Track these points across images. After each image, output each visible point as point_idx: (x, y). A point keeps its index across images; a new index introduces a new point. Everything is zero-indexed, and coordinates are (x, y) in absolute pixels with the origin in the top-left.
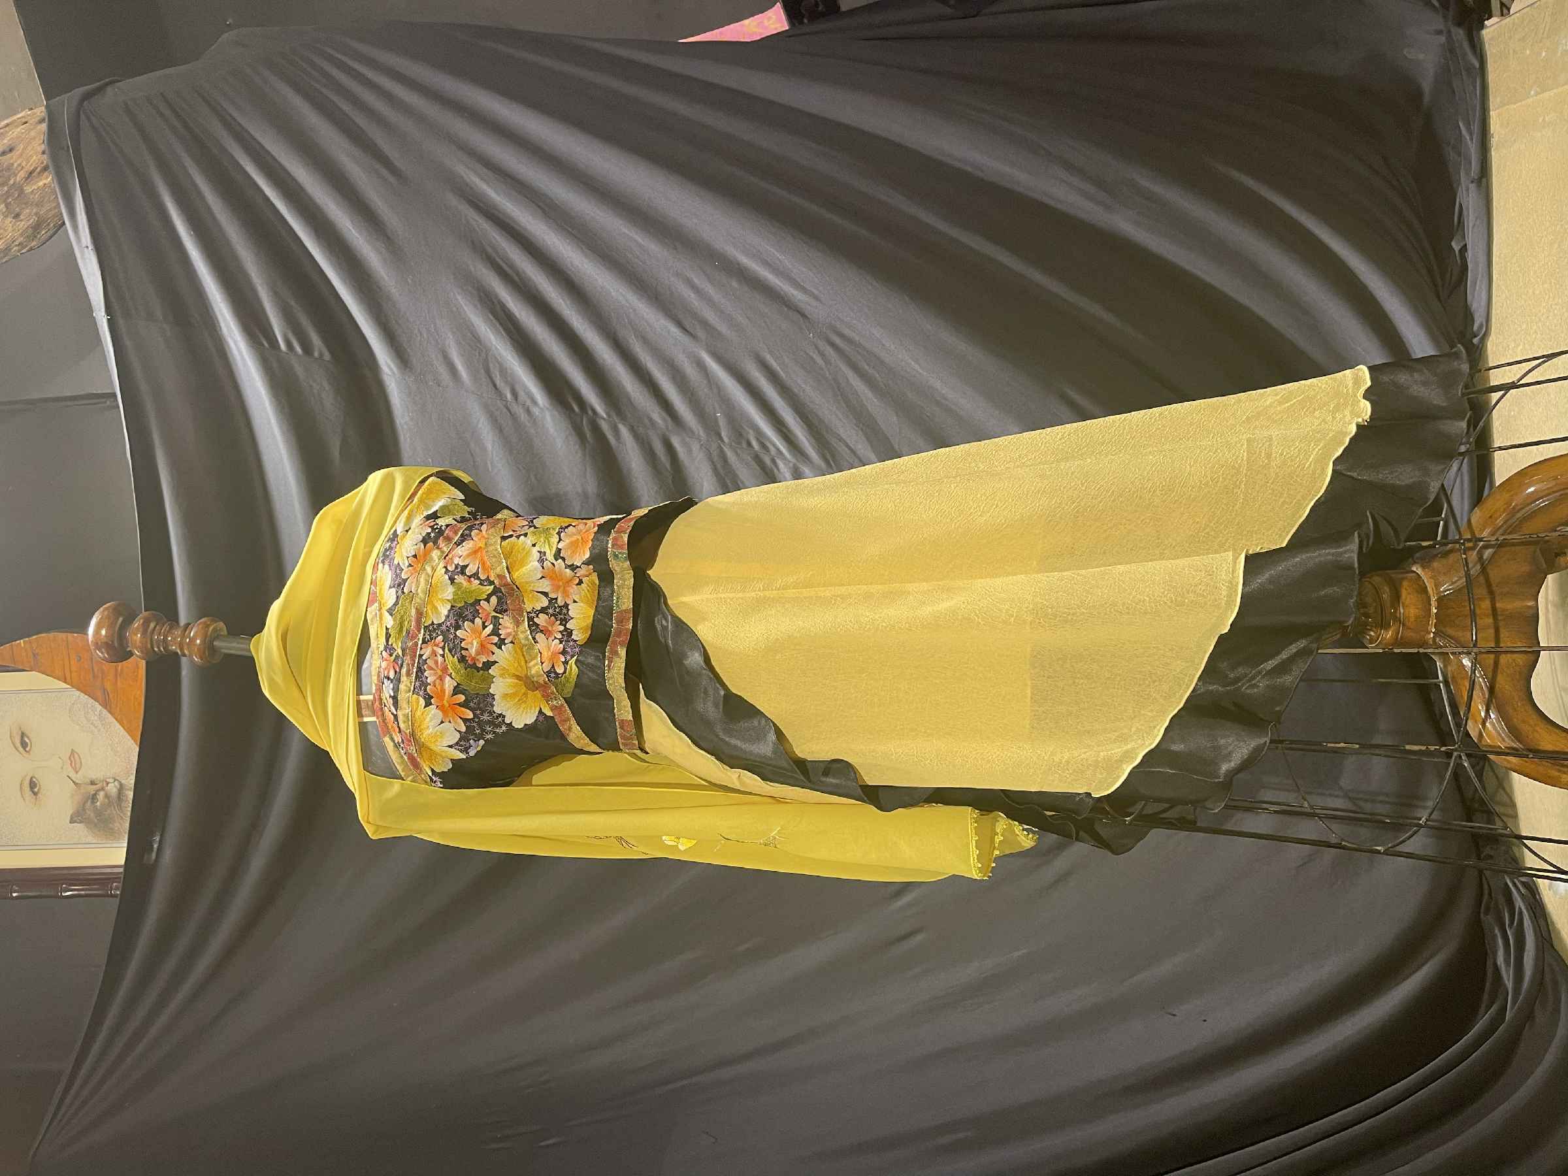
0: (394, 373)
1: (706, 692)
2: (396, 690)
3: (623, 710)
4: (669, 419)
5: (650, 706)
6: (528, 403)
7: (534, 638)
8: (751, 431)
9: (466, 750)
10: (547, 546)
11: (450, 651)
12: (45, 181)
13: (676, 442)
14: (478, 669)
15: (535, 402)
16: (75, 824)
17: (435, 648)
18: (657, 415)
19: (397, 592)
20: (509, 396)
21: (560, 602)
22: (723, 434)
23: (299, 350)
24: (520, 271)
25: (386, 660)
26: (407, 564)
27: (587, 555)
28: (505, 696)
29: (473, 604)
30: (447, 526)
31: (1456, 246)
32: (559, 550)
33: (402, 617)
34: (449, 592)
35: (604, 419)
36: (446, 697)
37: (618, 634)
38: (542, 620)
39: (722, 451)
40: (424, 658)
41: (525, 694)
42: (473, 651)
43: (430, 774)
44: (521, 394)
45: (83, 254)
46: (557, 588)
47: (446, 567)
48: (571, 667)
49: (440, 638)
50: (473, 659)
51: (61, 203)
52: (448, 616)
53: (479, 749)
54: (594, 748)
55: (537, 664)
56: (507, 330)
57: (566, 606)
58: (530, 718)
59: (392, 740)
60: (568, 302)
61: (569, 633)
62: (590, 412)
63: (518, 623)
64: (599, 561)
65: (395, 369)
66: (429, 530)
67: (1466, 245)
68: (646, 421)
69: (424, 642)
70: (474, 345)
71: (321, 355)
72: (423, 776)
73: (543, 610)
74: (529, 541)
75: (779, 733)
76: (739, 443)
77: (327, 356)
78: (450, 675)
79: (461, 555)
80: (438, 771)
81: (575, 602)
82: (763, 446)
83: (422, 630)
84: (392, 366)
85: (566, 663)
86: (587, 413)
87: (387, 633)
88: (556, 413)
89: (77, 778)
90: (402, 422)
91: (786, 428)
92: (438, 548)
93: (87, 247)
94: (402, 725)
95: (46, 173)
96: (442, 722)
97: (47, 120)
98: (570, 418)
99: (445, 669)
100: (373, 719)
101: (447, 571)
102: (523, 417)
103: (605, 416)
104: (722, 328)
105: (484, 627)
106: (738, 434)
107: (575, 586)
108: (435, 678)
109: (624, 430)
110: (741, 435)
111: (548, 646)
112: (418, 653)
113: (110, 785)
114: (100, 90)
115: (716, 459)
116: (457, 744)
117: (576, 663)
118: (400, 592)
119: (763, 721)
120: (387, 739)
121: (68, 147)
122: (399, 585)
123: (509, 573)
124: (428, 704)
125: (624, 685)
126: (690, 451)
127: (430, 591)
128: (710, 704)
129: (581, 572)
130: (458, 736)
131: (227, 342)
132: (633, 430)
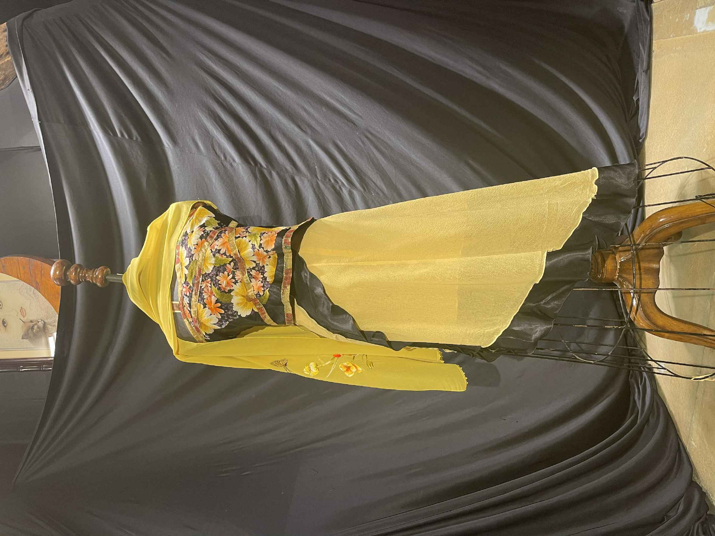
0: (170, 147)
1: (324, 303)
2: (190, 300)
3: (288, 309)
4: (294, 169)
5: (299, 308)
6: (232, 161)
7: (250, 280)
8: (331, 175)
9: (221, 326)
10: (255, 242)
11: (214, 285)
12: (8, 59)
13: (297, 179)
14: (226, 293)
15: (234, 161)
16: (25, 340)
17: (207, 284)
18: (289, 167)
19: (190, 260)
20: (223, 158)
21: (261, 265)
22: (318, 176)
23: (126, 136)
24: (227, 102)
25: (185, 288)
26: (194, 248)
27: (273, 247)
28: (238, 304)
29: (223, 266)
30: (211, 231)
31: (635, 99)
32: (261, 244)
33: (192, 270)
34: (213, 260)
35: (265, 168)
36: (213, 304)
37: (286, 279)
38: (253, 273)
39: (317, 183)
40: (202, 288)
41: (246, 303)
42: (224, 285)
43: (205, 335)
44: (228, 157)
45: (27, 93)
46: (259, 260)
47: (211, 250)
48: (266, 293)
49: (209, 279)
50: (224, 288)
51: (16, 69)
52: (212, 271)
53: (226, 325)
54: (275, 324)
55: (252, 291)
56: (221, 128)
57: (264, 266)
58: (249, 313)
59: (188, 320)
60: (249, 116)
61: (265, 279)
62: (259, 165)
63: (243, 275)
64: (278, 249)
65: (171, 146)
66: (203, 233)
67: (639, 98)
68: (284, 169)
69: (202, 281)
70: (207, 135)
71: (137, 139)
72: (201, 335)
73: (254, 268)
74: (247, 239)
75: (354, 320)
76: (325, 180)
77: (139, 139)
78: (214, 295)
79: (218, 244)
80: (208, 333)
81: (267, 265)
82: (336, 181)
83: (201, 276)
84: (169, 143)
85: (264, 291)
86: (258, 166)
87: (185, 277)
88: (244, 166)
89: (24, 319)
90: (174, 169)
91: (346, 173)
92: (207, 241)
93: (29, 90)
94: (193, 315)
95: (8, 55)
96: (211, 315)
97: (7, 30)
98: (250, 168)
99: (212, 293)
100: (180, 312)
101: (212, 251)
102: (228, 167)
103: (266, 167)
104: (318, 128)
105: (229, 275)
106: (325, 176)
107: (267, 259)
108: (208, 296)
109: (274, 174)
110: (326, 176)
111: (256, 284)
112: (200, 286)
113: (40, 323)
114: (31, 15)
115: (315, 187)
116: (217, 323)
117: (268, 291)
118: (191, 259)
119: (348, 316)
120: (185, 320)
121: (18, 43)
122: (190, 256)
123: (239, 253)
124: (205, 307)
125: (289, 301)
126: (303, 183)
127: (205, 260)
128: (325, 309)
129: (270, 253)
130: (218, 320)
131: (93, 132)
132: (278, 174)
